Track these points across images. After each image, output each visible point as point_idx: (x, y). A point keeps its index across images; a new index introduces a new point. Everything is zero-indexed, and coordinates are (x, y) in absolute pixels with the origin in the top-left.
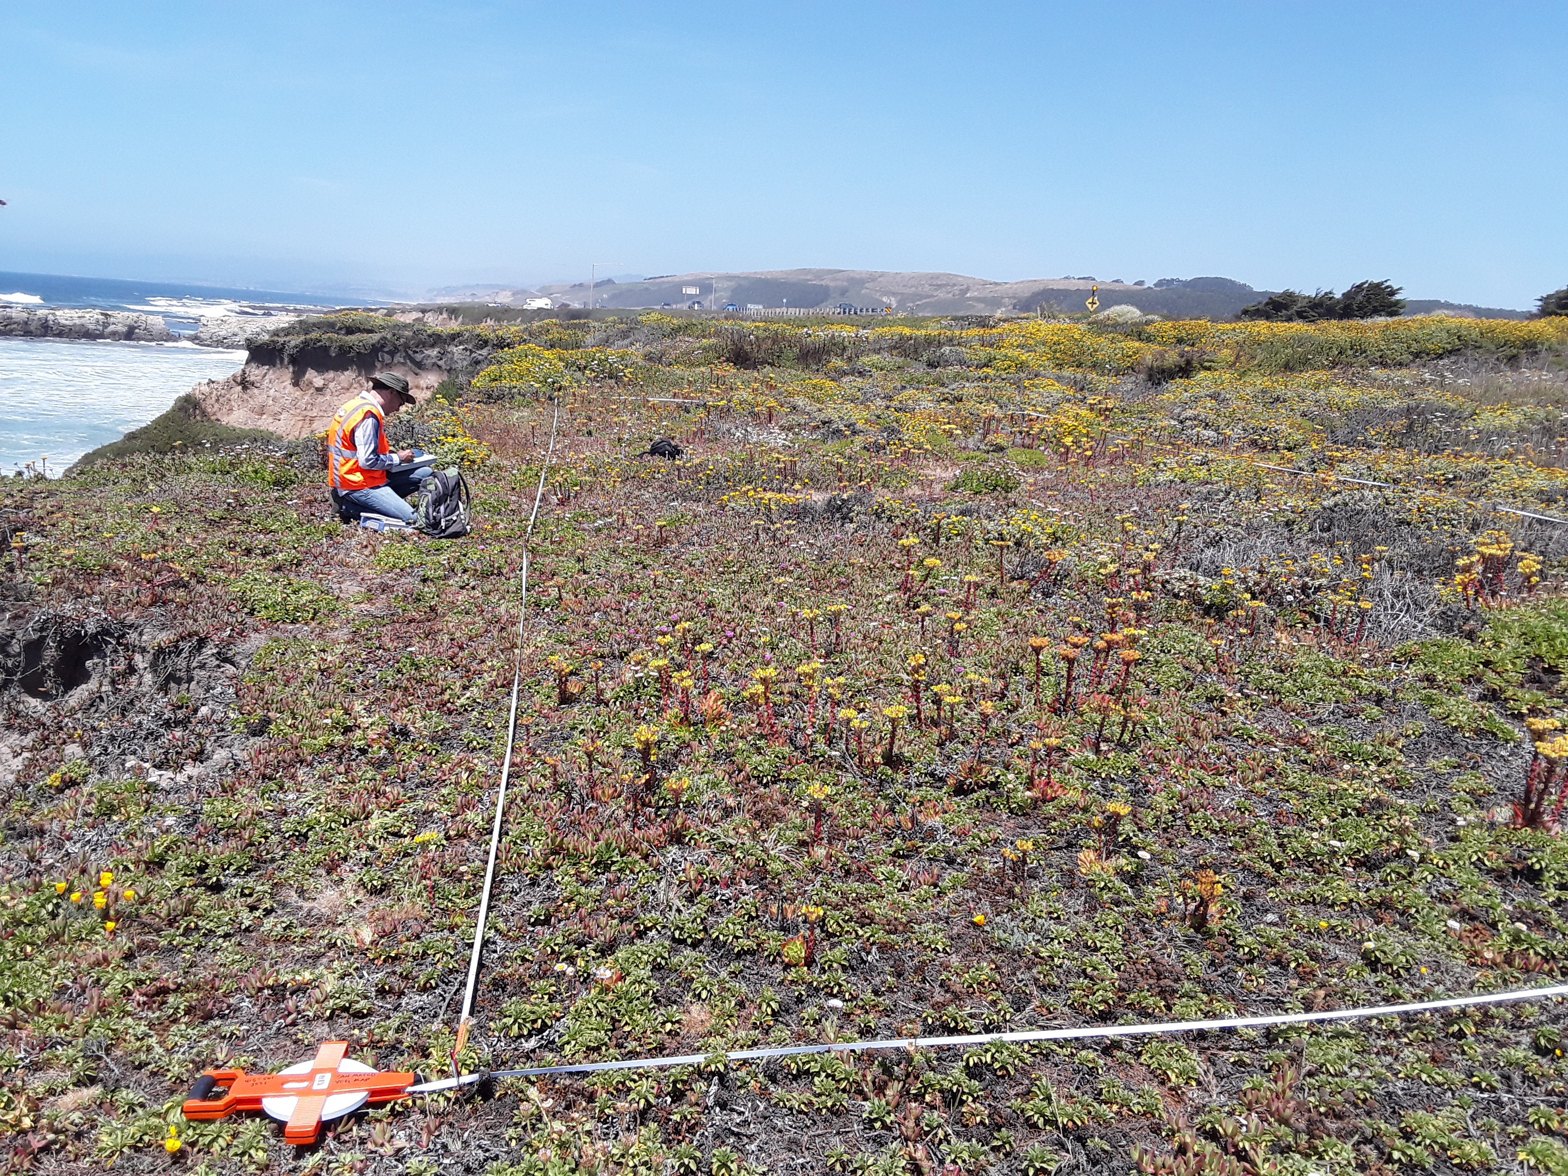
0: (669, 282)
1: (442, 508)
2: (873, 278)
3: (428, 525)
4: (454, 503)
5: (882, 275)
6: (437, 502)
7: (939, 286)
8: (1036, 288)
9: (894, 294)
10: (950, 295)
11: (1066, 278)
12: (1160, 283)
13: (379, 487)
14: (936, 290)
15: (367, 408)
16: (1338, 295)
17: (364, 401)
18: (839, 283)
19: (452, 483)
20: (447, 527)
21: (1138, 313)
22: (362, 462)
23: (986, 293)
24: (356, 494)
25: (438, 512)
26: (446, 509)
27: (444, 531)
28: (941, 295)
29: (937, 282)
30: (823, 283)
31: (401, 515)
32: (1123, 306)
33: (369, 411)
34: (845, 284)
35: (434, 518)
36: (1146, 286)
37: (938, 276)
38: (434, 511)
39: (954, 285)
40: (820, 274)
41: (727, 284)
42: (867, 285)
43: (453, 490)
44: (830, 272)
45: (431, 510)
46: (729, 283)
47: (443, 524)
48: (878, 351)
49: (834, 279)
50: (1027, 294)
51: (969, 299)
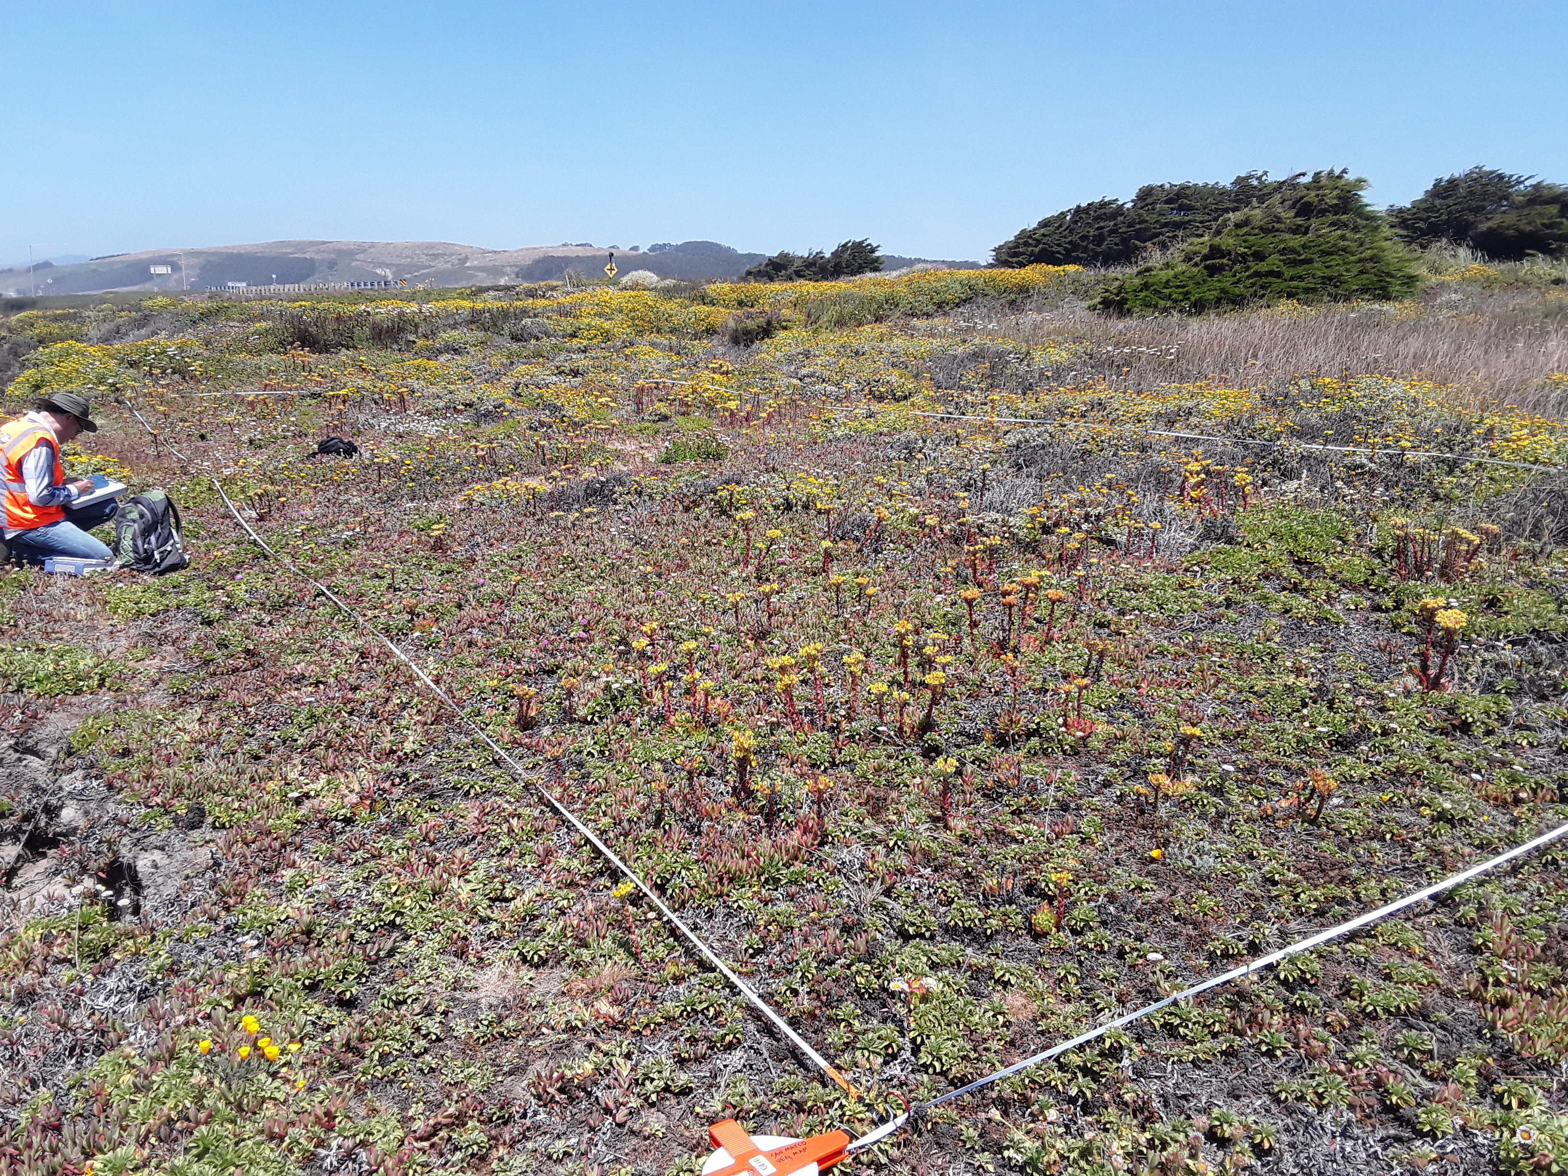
0: (122, 262)
1: (153, 539)
2: (362, 249)
3: (138, 561)
4: (166, 532)
5: (373, 245)
6: (146, 533)
7: (436, 256)
8: (538, 255)
9: (388, 265)
10: (449, 265)
11: (564, 245)
12: (653, 248)
13: (57, 523)
14: (434, 260)
15: (40, 434)
16: (828, 255)
17: (34, 425)
18: (325, 255)
19: (160, 509)
20: (162, 560)
21: (655, 278)
22: (33, 498)
23: (487, 262)
24: (32, 535)
25: (149, 543)
26: (157, 539)
27: (159, 565)
28: (440, 265)
29: (433, 252)
30: (307, 256)
31: (92, 554)
32: (640, 272)
33: (42, 438)
34: (332, 256)
35: (145, 550)
36: (641, 251)
37: (432, 246)
38: (144, 543)
39: (452, 254)
40: (301, 246)
41: (193, 261)
42: (358, 256)
43: (163, 516)
44: (312, 244)
45: (139, 543)
46: (196, 260)
47: (157, 556)
48: (454, 327)
49: (318, 252)
50: (529, 262)
51: (469, 268)
